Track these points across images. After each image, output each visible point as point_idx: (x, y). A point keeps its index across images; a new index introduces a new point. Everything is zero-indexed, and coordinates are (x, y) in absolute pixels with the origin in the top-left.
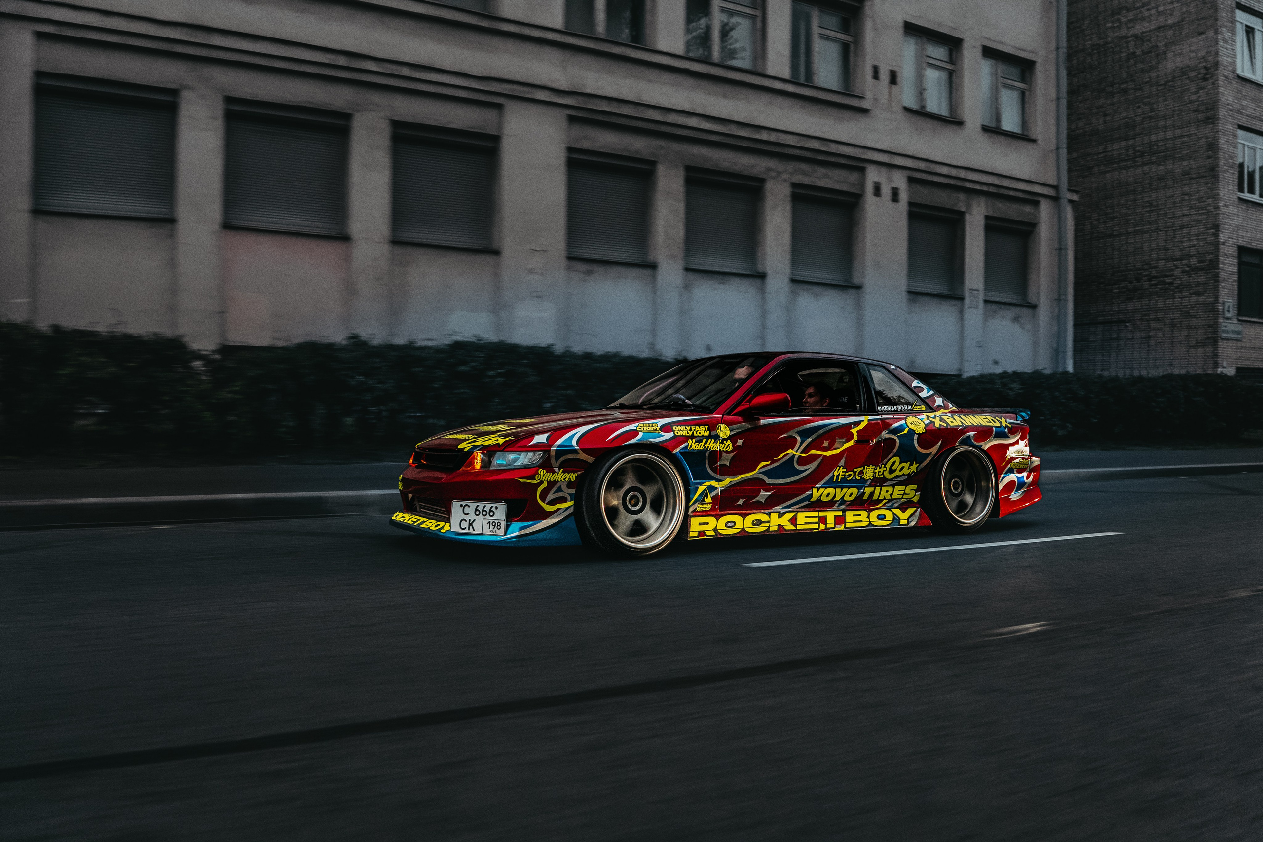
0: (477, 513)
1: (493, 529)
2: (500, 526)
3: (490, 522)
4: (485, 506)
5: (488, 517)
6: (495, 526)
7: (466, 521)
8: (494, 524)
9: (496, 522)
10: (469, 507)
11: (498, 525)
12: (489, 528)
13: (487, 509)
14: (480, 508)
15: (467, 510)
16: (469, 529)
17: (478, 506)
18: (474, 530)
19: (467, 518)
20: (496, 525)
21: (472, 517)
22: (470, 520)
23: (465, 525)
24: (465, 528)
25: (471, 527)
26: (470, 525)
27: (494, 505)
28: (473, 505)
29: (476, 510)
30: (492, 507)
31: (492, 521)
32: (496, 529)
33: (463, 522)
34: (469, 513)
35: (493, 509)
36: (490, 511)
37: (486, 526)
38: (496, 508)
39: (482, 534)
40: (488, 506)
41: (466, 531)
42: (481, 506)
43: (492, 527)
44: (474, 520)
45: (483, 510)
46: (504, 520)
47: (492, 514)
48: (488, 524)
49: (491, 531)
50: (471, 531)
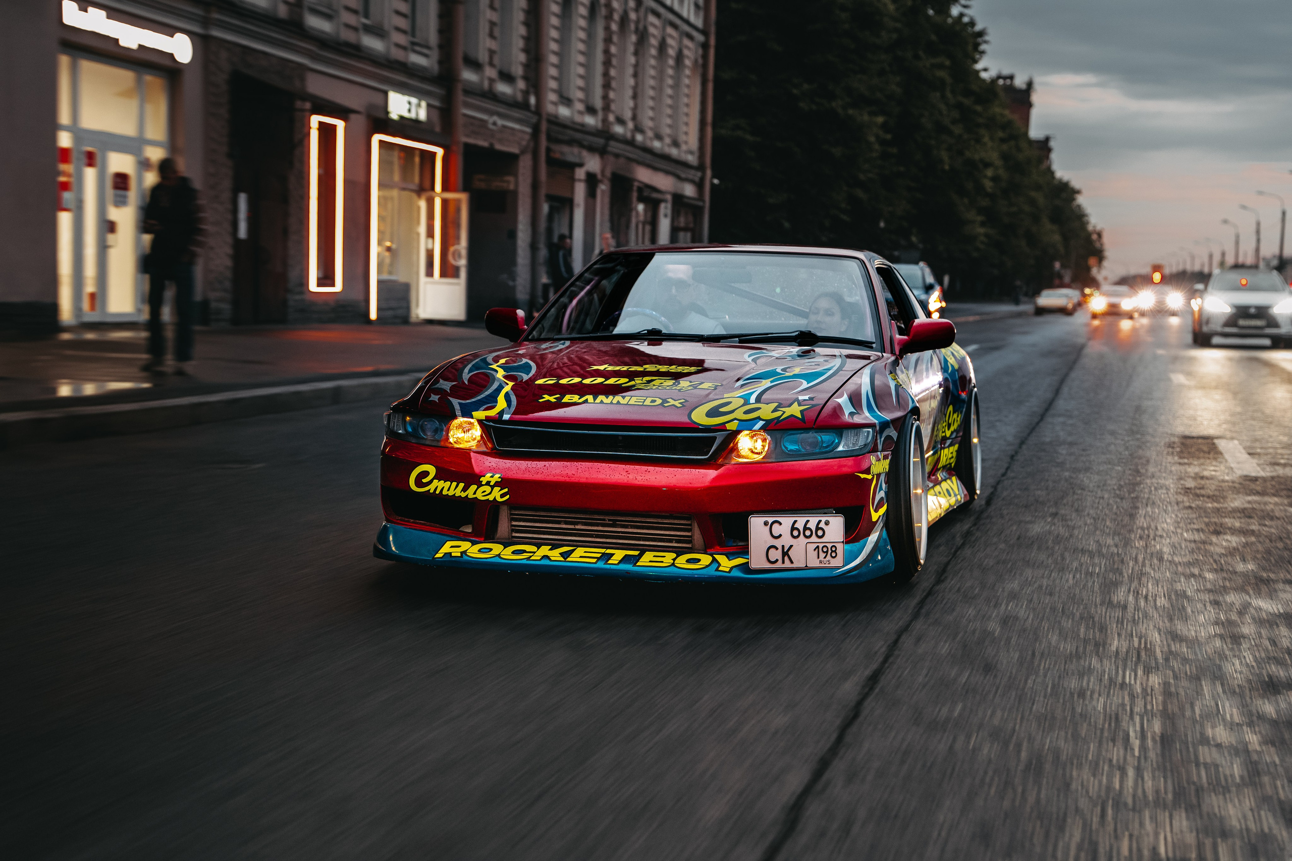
0: (795, 533)
1: (825, 558)
2: (835, 551)
3: (818, 547)
4: (808, 521)
5: (814, 539)
6: (827, 552)
7: (777, 549)
8: (825, 550)
9: (829, 546)
10: (780, 524)
11: (832, 551)
12: (818, 558)
13: (812, 525)
14: (800, 525)
15: (777, 530)
16: (783, 562)
17: (795, 522)
18: (792, 562)
19: (778, 543)
20: (830, 551)
21: (787, 540)
22: (783, 546)
23: (775, 555)
24: (777, 560)
25: (786, 558)
26: (785, 554)
27: (824, 519)
28: (787, 521)
29: (793, 528)
30: (820, 521)
31: (821, 546)
32: (829, 557)
33: (772, 551)
34: (780, 536)
35: (822, 525)
36: (818, 528)
37: (812, 554)
38: (827, 523)
39: (806, 568)
40: (813, 521)
41: (779, 565)
42: (801, 522)
43: (822, 555)
44: (791, 546)
45: (805, 528)
46: (843, 542)
47: (820, 533)
48: (815, 550)
49: (821, 562)
50: (787, 564)
